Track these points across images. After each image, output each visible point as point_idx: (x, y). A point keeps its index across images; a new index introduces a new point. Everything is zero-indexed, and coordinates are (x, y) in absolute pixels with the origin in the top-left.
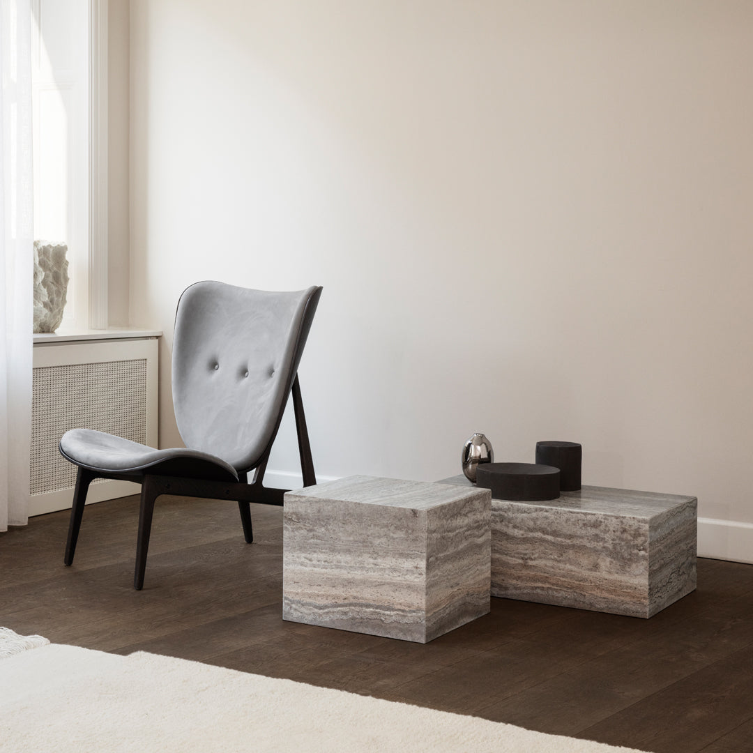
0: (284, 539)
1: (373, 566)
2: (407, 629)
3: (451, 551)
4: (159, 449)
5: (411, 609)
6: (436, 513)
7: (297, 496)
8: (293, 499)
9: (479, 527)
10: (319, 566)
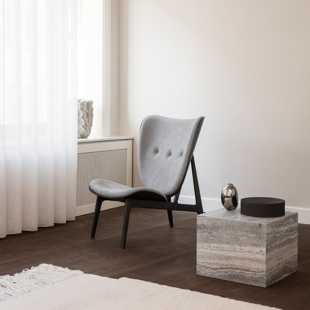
0: (197, 237)
1: (239, 250)
2: (257, 280)
3: (278, 243)
4: (132, 187)
5: (258, 271)
6: (271, 225)
7: (203, 217)
8: (201, 218)
9: (292, 231)
10: (214, 250)
